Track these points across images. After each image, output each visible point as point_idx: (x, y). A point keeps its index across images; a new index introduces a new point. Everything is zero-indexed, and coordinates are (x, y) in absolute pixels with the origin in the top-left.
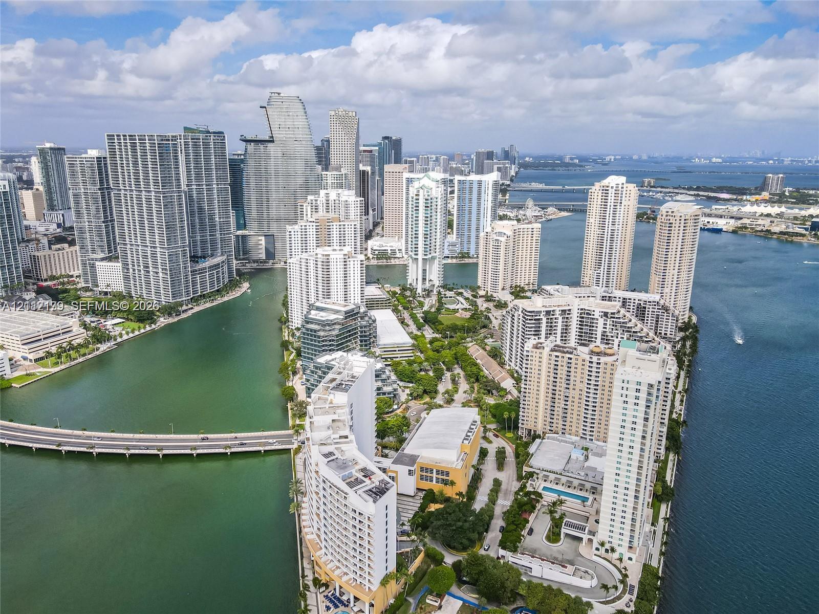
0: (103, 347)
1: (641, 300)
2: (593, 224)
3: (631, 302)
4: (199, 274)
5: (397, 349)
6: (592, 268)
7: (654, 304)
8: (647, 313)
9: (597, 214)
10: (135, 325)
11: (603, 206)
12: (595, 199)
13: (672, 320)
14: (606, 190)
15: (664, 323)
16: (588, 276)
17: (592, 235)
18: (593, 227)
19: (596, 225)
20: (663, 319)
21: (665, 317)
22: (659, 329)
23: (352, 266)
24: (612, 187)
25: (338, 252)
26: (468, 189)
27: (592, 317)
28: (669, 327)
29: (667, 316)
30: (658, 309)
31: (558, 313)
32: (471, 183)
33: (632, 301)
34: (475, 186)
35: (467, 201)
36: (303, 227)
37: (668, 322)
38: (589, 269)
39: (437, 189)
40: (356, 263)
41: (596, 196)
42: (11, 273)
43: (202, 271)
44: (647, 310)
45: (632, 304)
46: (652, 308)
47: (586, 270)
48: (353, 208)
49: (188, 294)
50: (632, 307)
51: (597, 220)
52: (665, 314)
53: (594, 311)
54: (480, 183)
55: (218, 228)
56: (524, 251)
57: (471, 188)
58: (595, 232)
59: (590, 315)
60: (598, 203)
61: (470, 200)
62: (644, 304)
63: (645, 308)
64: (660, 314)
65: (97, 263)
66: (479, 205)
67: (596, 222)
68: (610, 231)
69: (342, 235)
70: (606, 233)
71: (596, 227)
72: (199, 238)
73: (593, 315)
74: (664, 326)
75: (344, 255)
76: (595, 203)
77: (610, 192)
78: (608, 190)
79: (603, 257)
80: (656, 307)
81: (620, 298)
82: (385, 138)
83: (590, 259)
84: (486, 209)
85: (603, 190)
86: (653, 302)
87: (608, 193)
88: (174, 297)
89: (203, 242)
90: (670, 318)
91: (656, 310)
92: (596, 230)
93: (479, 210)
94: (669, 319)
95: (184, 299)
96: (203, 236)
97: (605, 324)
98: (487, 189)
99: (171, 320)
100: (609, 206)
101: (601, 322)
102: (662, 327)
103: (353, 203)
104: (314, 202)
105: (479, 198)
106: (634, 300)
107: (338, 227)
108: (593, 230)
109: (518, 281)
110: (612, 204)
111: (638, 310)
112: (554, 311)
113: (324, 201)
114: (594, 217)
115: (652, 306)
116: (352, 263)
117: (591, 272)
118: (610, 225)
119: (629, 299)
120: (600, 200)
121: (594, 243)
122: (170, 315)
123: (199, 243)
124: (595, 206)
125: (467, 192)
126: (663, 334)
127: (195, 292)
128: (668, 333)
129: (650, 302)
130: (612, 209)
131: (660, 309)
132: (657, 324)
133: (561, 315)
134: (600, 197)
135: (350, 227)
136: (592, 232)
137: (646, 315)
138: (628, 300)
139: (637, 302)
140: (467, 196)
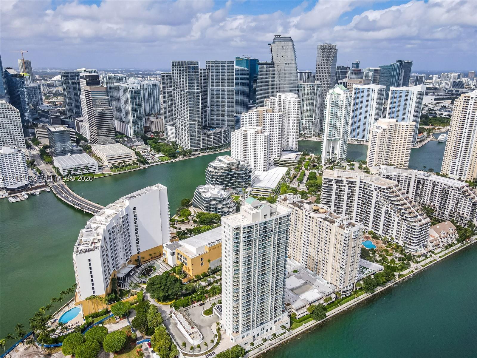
0: (143, 166)
1: (446, 185)
2: (455, 125)
3: (438, 185)
4: (207, 136)
5: (263, 190)
6: (450, 158)
7: (456, 189)
8: (449, 195)
9: (458, 118)
10: (167, 158)
11: (464, 112)
12: (458, 106)
13: (469, 204)
14: (468, 100)
15: (463, 205)
16: (447, 163)
17: (453, 133)
18: (454, 127)
19: (457, 126)
20: (462, 202)
21: (464, 201)
22: (458, 209)
23: (259, 139)
24: (472, 98)
25: (253, 130)
26: (398, 97)
27: (370, 189)
28: (466, 209)
29: (465, 200)
30: (458, 193)
31: (345, 182)
32: (401, 92)
33: (440, 184)
34: (404, 95)
35: (397, 104)
36: (250, 114)
37: (466, 205)
38: (448, 159)
39: (344, 95)
40: (262, 137)
41: (459, 104)
42: (138, 128)
43: (210, 135)
44: (450, 193)
45: (439, 187)
46: (455, 192)
47: (445, 159)
48: (293, 105)
49: (199, 146)
50: (439, 189)
51: (458, 122)
52: (464, 199)
53: (371, 185)
54: (407, 92)
55: (226, 112)
56: (399, 141)
57: (401, 96)
58: (456, 132)
59: (369, 187)
60: (460, 110)
61: (399, 104)
62: (448, 188)
63: (448, 191)
64: (460, 197)
65: (168, 127)
66: (405, 107)
67: (457, 124)
68: (467, 131)
69: (272, 121)
70: (463, 133)
71: (456, 128)
72: (215, 117)
73: (371, 188)
74: (462, 207)
75: (255, 132)
76: (458, 109)
77: (470, 101)
78: (469, 100)
79: (460, 151)
80: (458, 192)
81: (431, 181)
82: (398, 61)
83: (449, 151)
84: (410, 111)
85: (465, 99)
86: (456, 187)
87: (469, 102)
88: (191, 146)
89: (218, 119)
90: (468, 202)
91: (457, 194)
92: (456, 130)
93: (404, 111)
94: (466, 203)
95: (197, 148)
96: (218, 116)
97: (378, 195)
98: (412, 97)
99: (185, 158)
100: (468, 112)
101: (375, 193)
102: (461, 208)
103: (293, 102)
104: (273, 100)
105: (406, 103)
106: (441, 184)
107: (270, 115)
108: (454, 129)
109: (393, 161)
110: (471, 111)
111: (443, 192)
112: (343, 180)
113: (278, 100)
114: (456, 119)
115: (454, 191)
116: (259, 137)
117: (449, 161)
118: (468, 127)
119: (438, 183)
120: (461, 107)
121: (454, 139)
122: (185, 155)
123: (215, 120)
124: (457, 111)
125: (397, 98)
126: (461, 214)
127: (203, 146)
128: (465, 213)
129: (452, 187)
130: (470, 115)
131: (460, 194)
132: (457, 205)
133: (348, 184)
134: (462, 105)
135: (277, 116)
136: (453, 131)
137: (449, 197)
138: (436, 184)
139: (443, 185)
140: (397, 101)
